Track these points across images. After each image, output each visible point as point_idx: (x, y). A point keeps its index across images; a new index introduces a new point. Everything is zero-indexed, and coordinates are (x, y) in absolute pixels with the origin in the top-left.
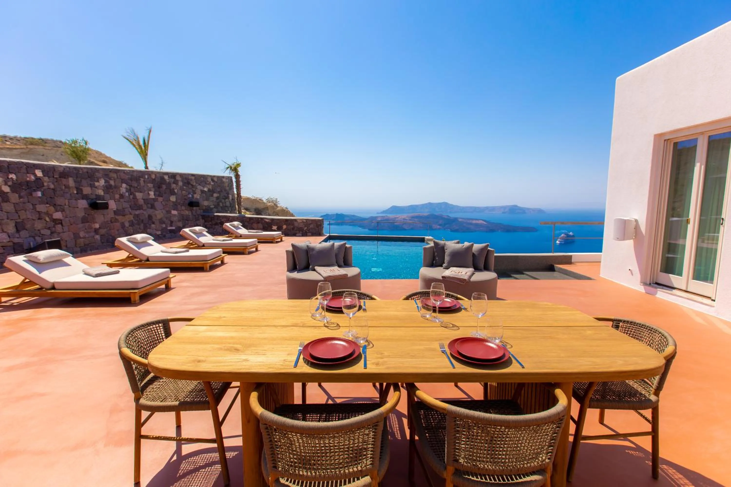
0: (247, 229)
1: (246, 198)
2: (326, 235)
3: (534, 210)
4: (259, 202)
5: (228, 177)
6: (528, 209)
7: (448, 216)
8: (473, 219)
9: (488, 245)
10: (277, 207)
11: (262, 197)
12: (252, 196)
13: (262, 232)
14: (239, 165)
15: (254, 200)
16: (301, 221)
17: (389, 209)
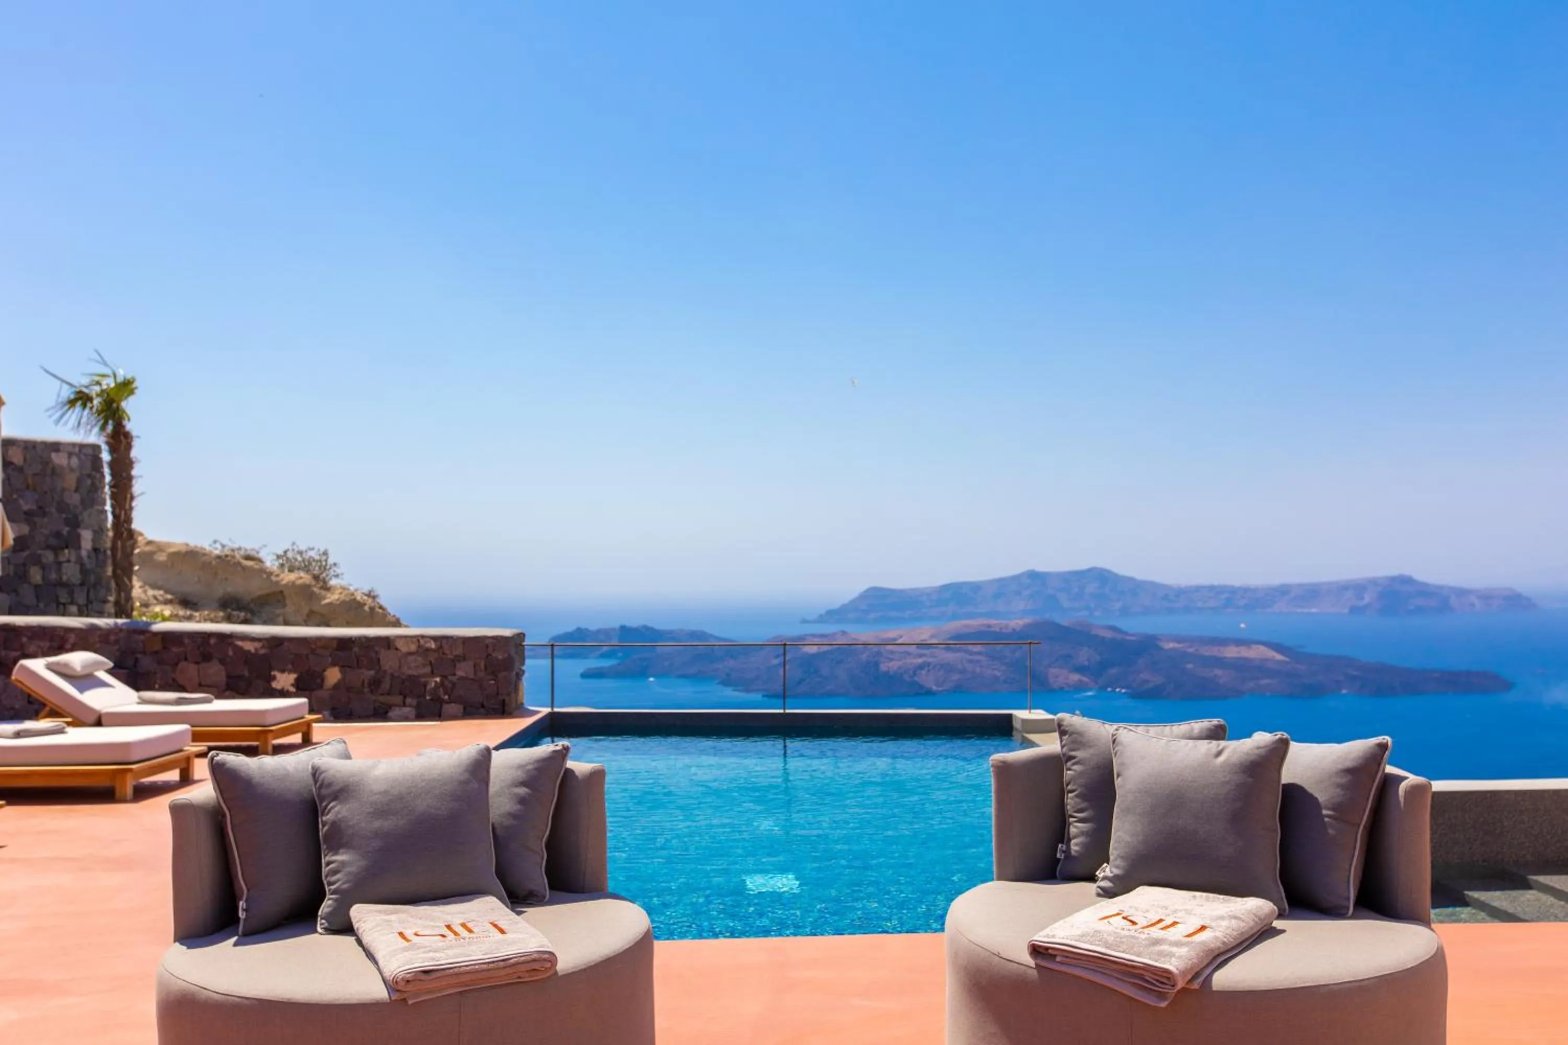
0: (137, 688)
1: (183, 549)
2: (537, 712)
3: (1486, 596)
4: (244, 568)
5: (82, 446)
6: (1462, 593)
7: (1113, 629)
8: (1223, 642)
9: (1383, 747)
10: (328, 589)
11: (257, 547)
12: (210, 542)
13: (209, 701)
14: (126, 387)
15: (219, 557)
16: (413, 648)
17: (853, 601)
